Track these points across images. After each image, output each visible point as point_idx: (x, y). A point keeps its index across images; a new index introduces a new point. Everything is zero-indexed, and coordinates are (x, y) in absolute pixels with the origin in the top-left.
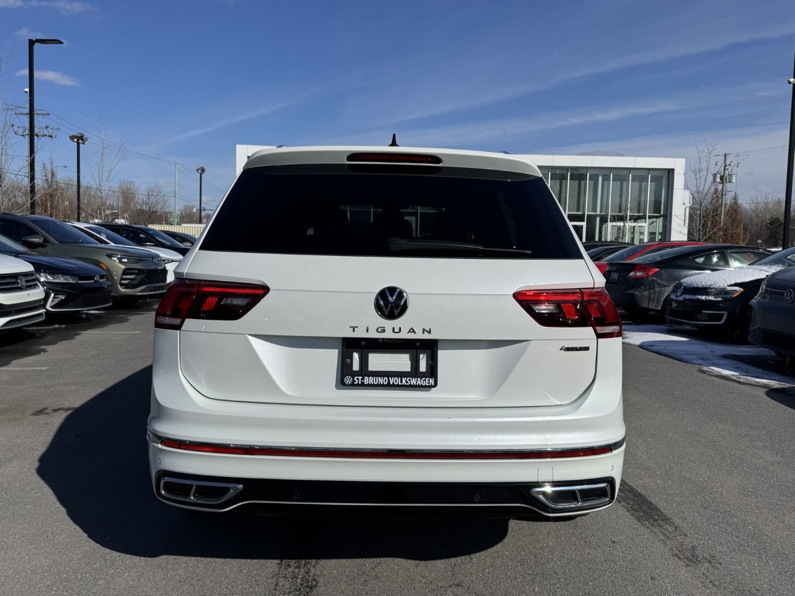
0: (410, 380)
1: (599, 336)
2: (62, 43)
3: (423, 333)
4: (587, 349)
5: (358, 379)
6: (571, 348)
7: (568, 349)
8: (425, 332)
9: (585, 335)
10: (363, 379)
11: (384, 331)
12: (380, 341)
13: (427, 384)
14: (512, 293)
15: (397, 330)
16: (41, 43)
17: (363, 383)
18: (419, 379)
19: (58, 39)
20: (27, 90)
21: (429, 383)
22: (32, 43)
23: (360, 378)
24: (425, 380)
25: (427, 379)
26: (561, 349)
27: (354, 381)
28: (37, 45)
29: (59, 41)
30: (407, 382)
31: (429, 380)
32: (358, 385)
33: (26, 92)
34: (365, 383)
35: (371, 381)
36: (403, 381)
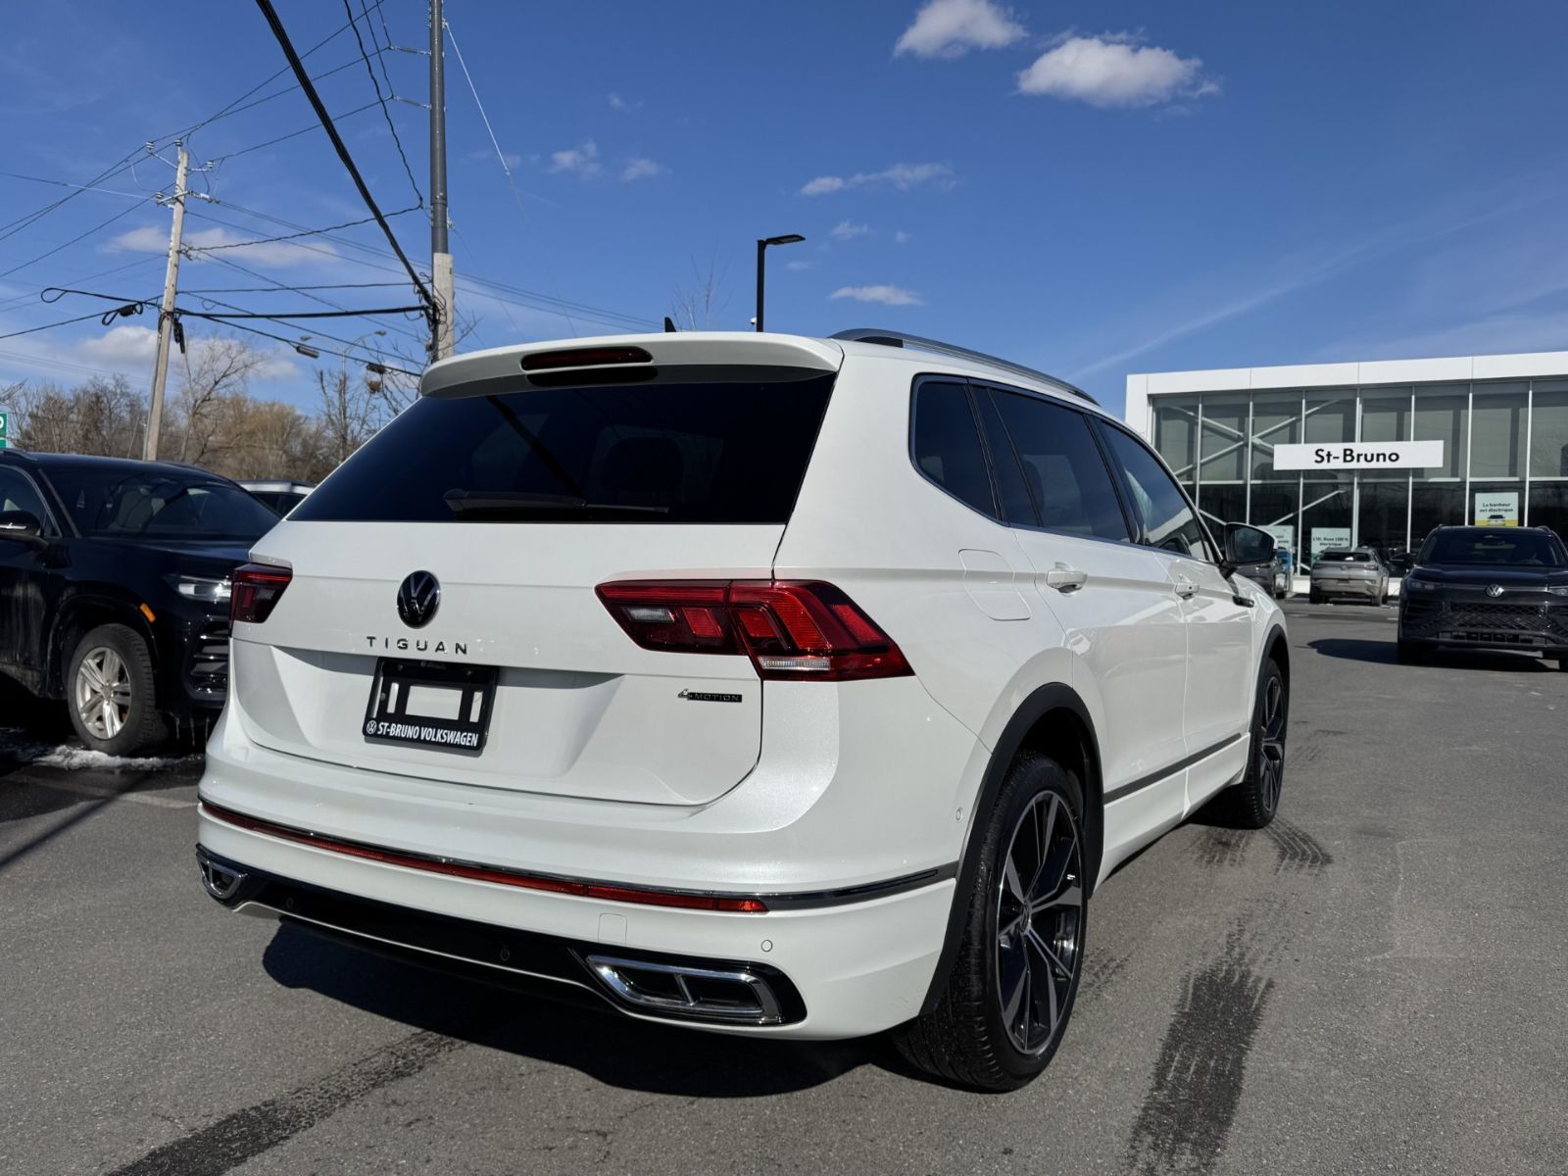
0: (446, 734)
1: (765, 675)
2: (802, 239)
3: (457, 652)
4: (738, 698)
5: (383, 726)
6: (699, 694)
7: (693, 696)
8: (459, 651)
9: (734, 670)
10: (389, 727)
11: (405, 647)
12: (422, 664)
13: (468, 744)
14: (594, 586)
15: (422, 646)
16: (775, 244)
17: (388, 733)
18: (459, 733)
19: (796, 233)
20: (754, 320)
21: (470, 742)
22: (762, 245)
23: (386, 724)
24: (466, 736)
25: (470, 734)
26: (681, 695)
27: (378, 729)
28: (769, 248)
29: (797, 236)
30: (442, 738)
31: (471, 737)
32: (381, 736)
33: (753, 323)
34: (391, 734)
35: (398, 730)
36: (435, 737)
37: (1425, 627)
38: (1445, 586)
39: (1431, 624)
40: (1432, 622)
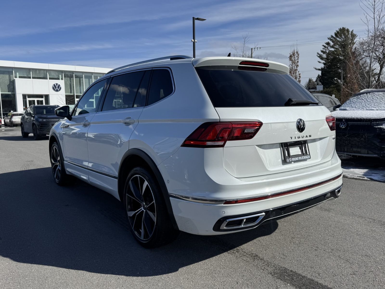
5: (290, 159)
8: (310, 136)
10: (292, 159)
11: (299, 138)
15: (303, 137)
21: (309, 157)
23: (291, 159)
24: (307, 156)
27: (290, 160)
30: (303, 158)
32: (291, 162)
34: (293, 161)
35: (294, 159)
36: (302, 158)
37: (46, 130)
38: (49, 120)
39: (47, 130)
40: (47, 129)
